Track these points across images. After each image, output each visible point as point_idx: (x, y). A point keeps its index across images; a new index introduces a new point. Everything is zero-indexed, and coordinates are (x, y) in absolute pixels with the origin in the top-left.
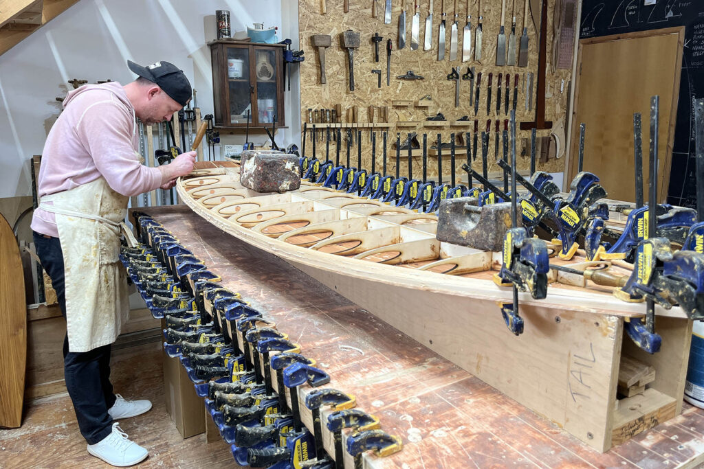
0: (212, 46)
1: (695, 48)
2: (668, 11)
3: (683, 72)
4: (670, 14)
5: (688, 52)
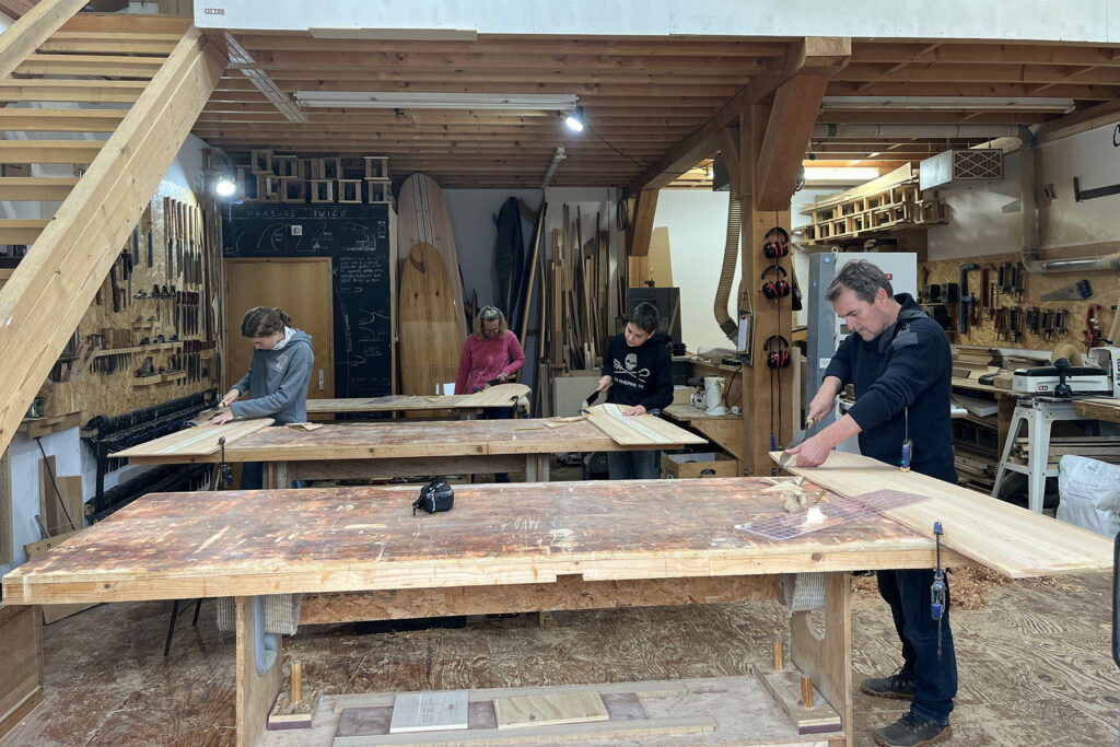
1: (344, 276)
2: (314, 243)
3: (335, 296)
4: (317, 246)
5: (336, 280)
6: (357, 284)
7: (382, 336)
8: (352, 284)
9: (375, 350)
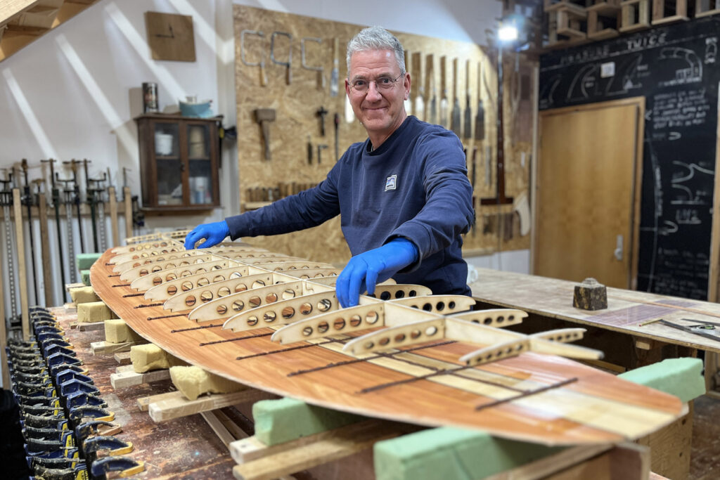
0: (138, 121)
1: (657, 119)
2: (626, 81)
3: (646, 145)
4: (629, 85)
5: (649, 124)
6: (675, 129)
7: (702, 197)
8: (667, 130)
9: (692, 216)
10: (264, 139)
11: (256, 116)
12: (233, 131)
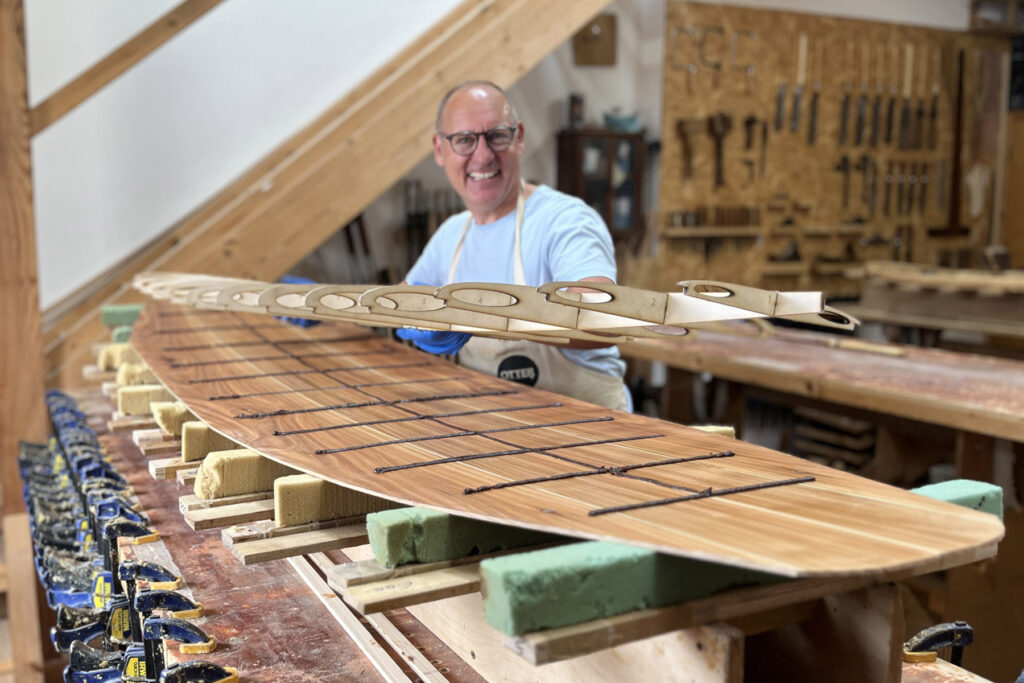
10: (687, 153)
11: (682, 130)
12: (656, 147)
